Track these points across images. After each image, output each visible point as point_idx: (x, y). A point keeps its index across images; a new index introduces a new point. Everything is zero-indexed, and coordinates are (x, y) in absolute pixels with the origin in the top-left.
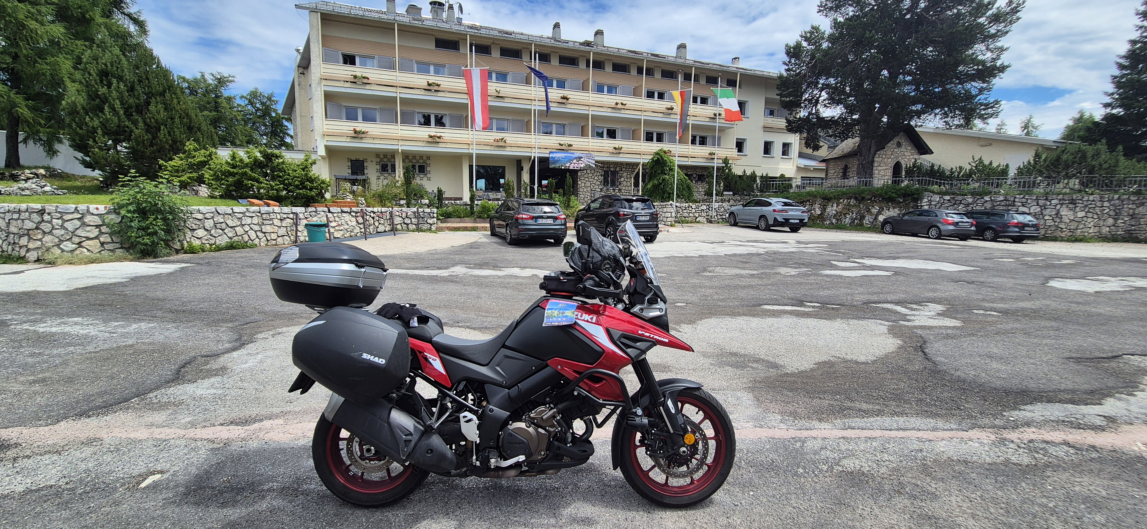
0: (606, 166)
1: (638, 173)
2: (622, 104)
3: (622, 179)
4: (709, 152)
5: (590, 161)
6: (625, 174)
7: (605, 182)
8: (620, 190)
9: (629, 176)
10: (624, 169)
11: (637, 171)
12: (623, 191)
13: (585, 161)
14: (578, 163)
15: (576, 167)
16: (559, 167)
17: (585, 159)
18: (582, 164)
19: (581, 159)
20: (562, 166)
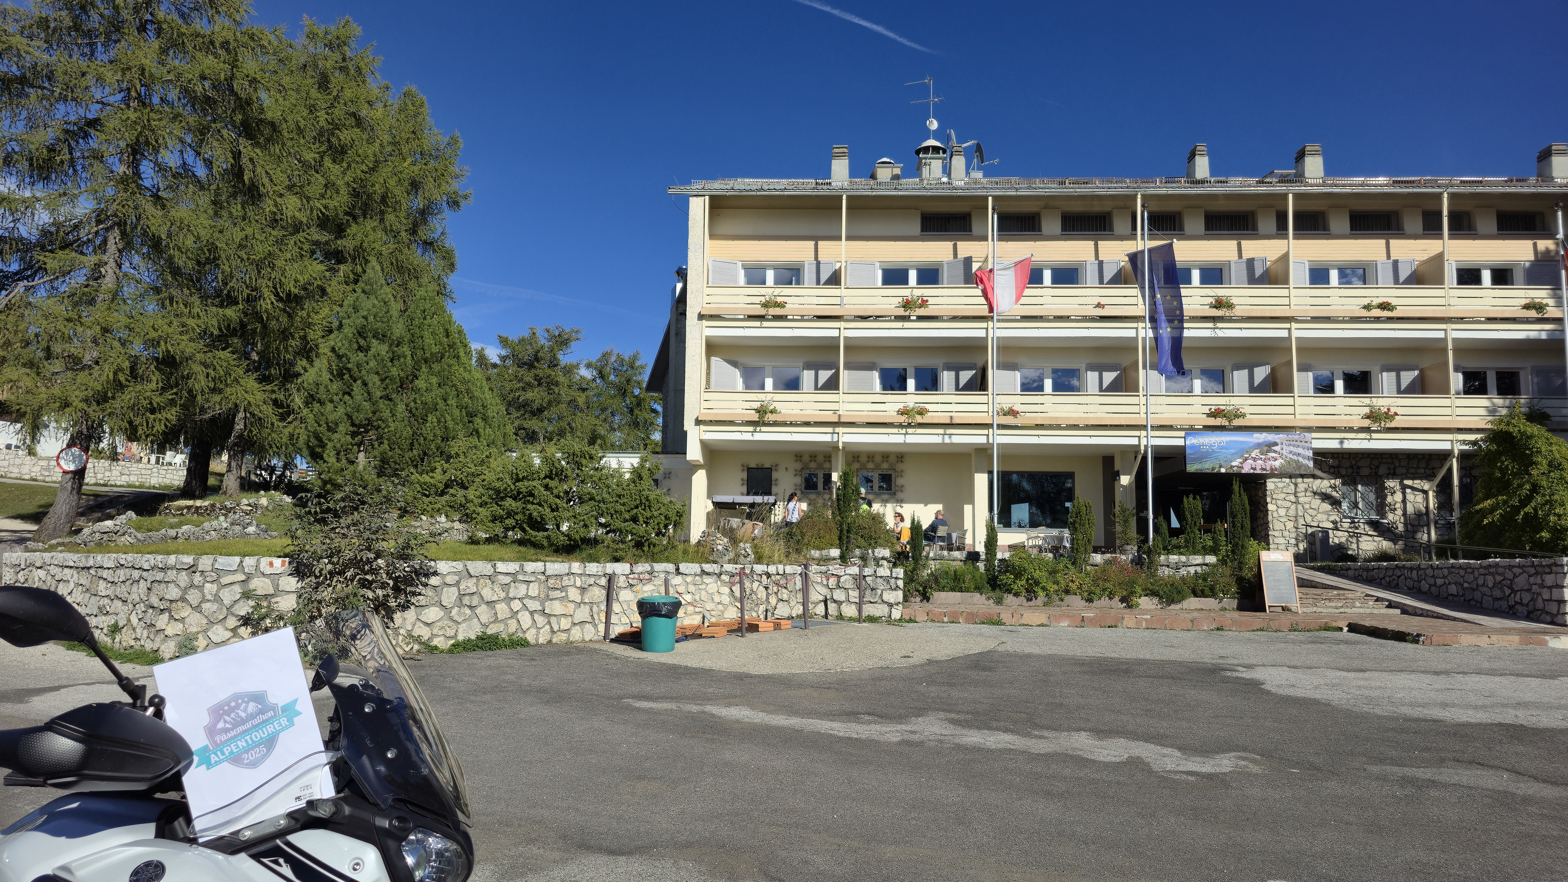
0: (1346, 463)
1: (1447, 480)
2: (1384, 306)
3: (1398, 497)
5: (1300, 451)
10: (1403, 469)
11: (1442, 472)
13: (1284, 452)
14: (1263, 457)
15: (1258, 467)
16: (1213, 469)
17: (1284, 447)
18: (1276, 460)
19: (1274, 448)
20: (1221, 467)
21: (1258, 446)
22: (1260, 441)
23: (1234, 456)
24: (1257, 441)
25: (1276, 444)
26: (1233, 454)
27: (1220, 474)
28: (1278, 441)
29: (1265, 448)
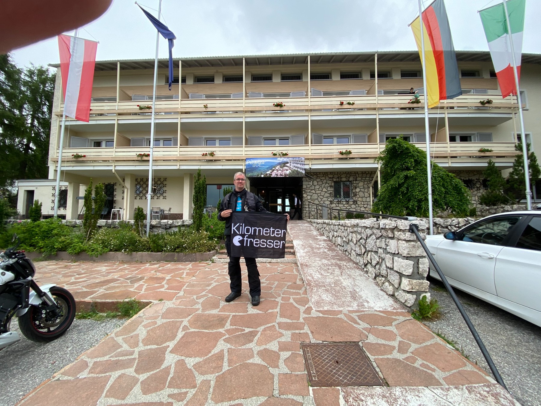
0: (336, 176)
1: (376, 182)
2: (349, 104)
3: (358, 190)
4: (479, 149)
5: (299, 166)
6: (361, 184)
7: (337, 193)
8: (355, 202)
9: (366, 186)
10: (359, 179)
11: (374, 179)
12: (359, 203)
13: (291, 166)
14: (281, 169)
15: (279, 174)
16: (258, 175)
17: (292, 164)
18: (287, 170)
19: (287, 165)
20: (261, 174)
21: (279, 164)
22: (280, 162)
23: (268, 169)
24: (279, 162)
25: (288, 163)
26: (268, 168)
27: (261, 178)
28: (289, 161)
29: (283, 165)
